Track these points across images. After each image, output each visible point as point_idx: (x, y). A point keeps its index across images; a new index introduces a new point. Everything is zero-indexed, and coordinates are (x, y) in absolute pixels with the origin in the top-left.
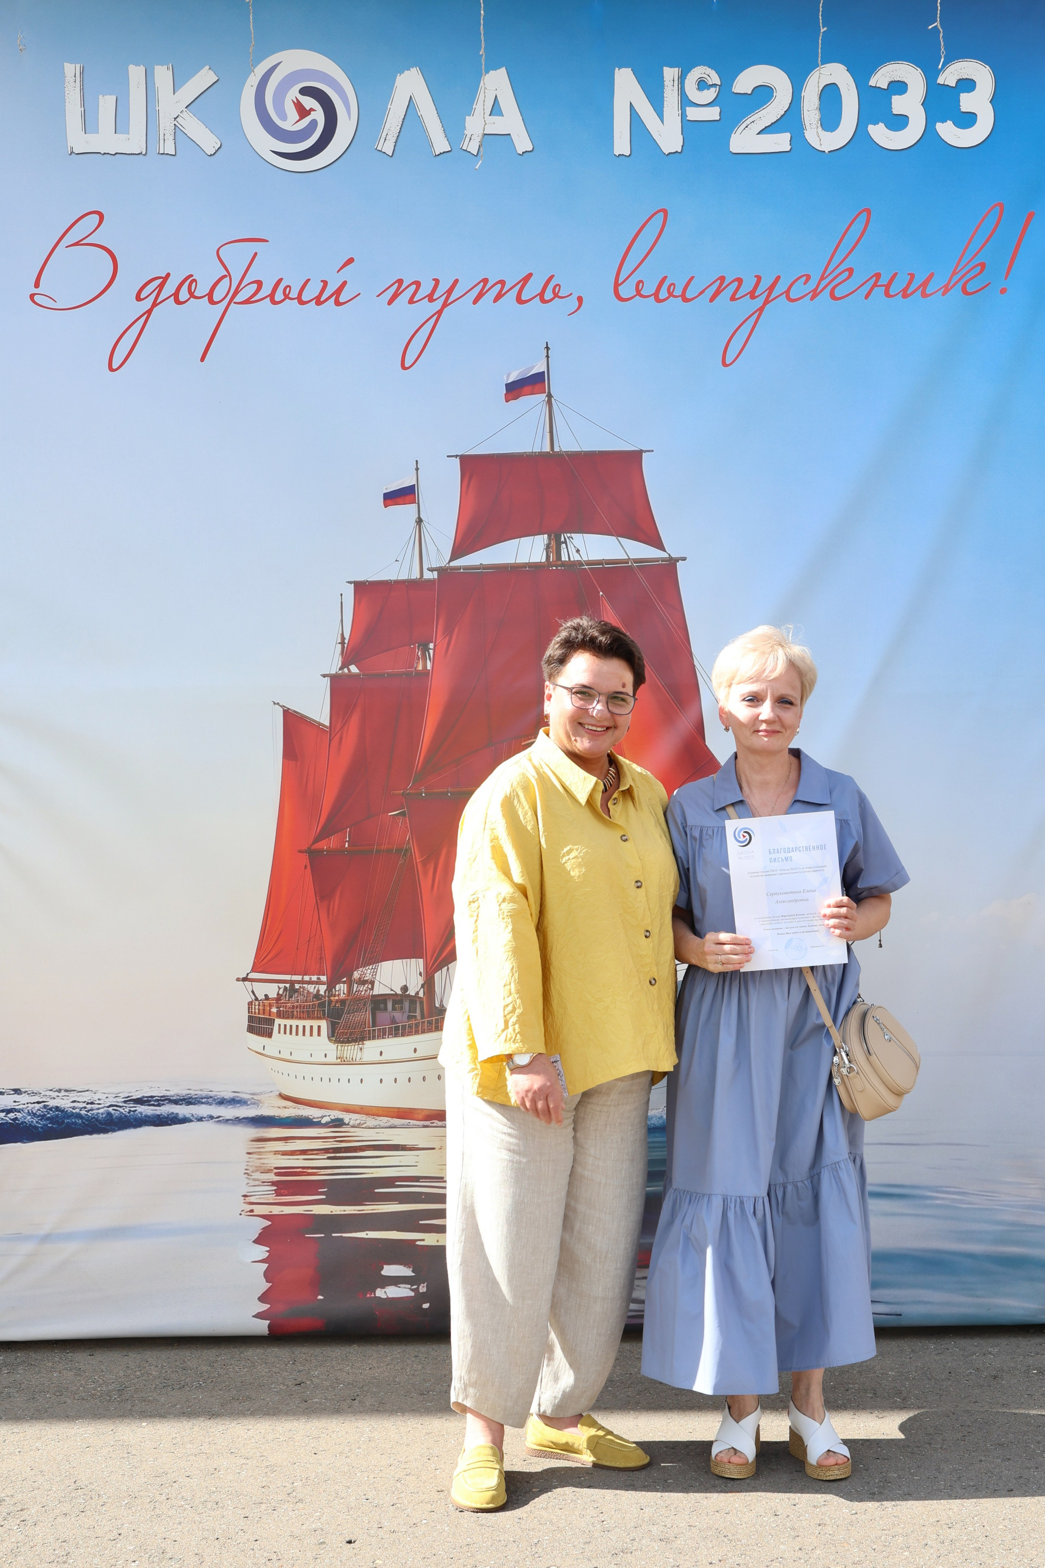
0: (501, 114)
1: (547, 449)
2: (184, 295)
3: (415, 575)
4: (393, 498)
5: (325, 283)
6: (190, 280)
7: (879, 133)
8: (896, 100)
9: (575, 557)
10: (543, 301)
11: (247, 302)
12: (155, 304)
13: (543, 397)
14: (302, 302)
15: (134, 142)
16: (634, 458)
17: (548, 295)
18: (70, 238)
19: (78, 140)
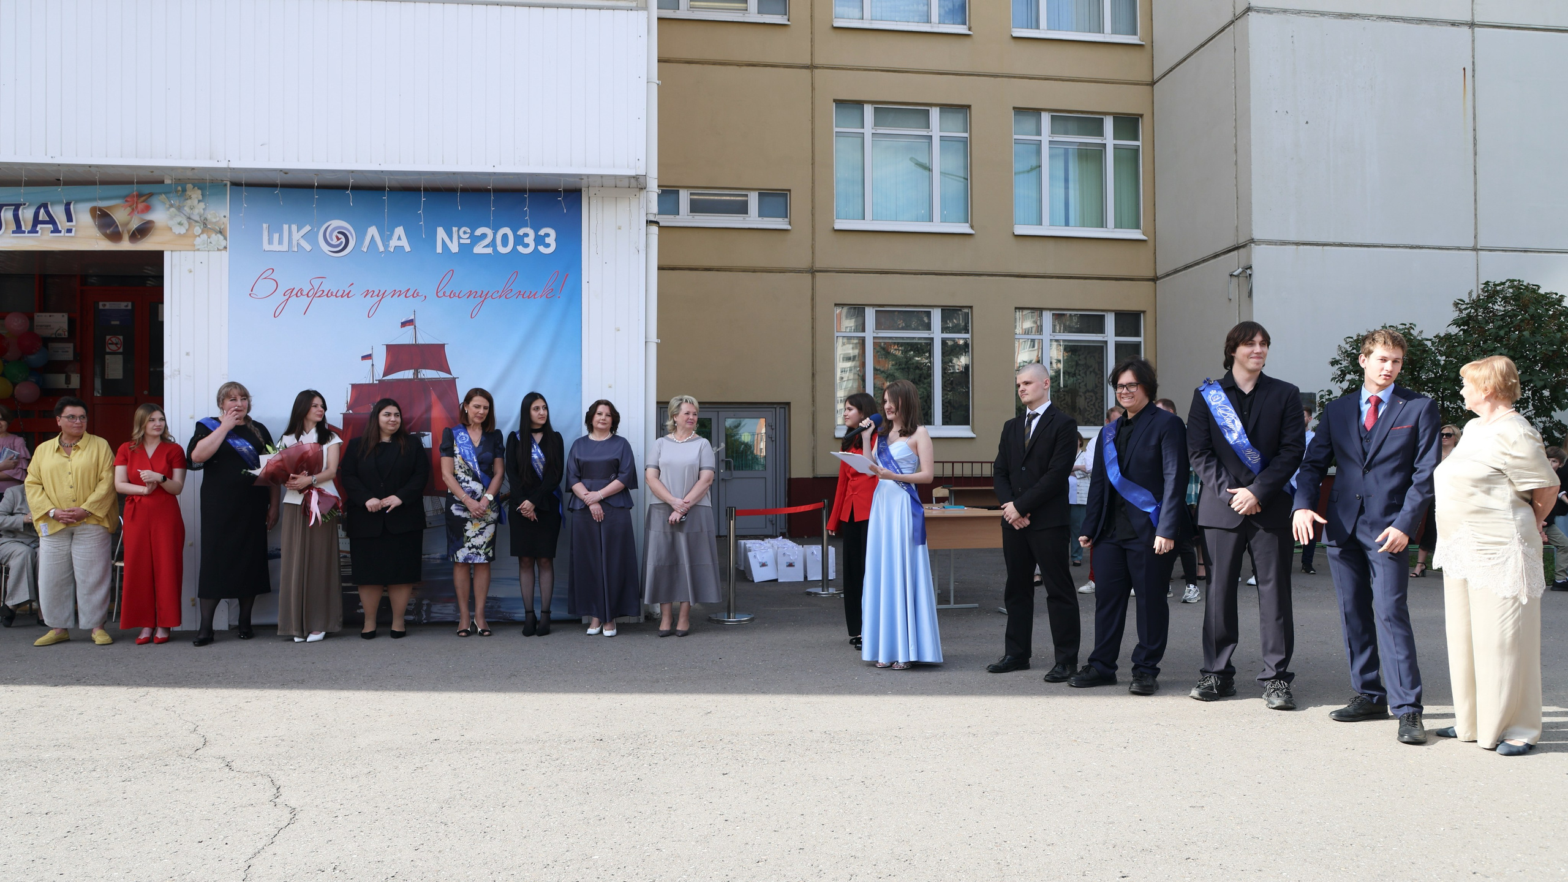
0: (401, 240)
1: (414, 343)
2: (299, 294)
3: (371, 382)
4: (364, 358)
5: (344, 291)
6: (301, 290)
7: (520, 248)
8: (525, 238)
9: (423, 377)
10: (413, 297)
11: (319, 296)
12: (289, 297)
13: (413, 326)
14: (336, 297)
15: (285, 247)
16: (443, 346)
17: (415, 295)
18: (263, 277)
19: (266, 246)
